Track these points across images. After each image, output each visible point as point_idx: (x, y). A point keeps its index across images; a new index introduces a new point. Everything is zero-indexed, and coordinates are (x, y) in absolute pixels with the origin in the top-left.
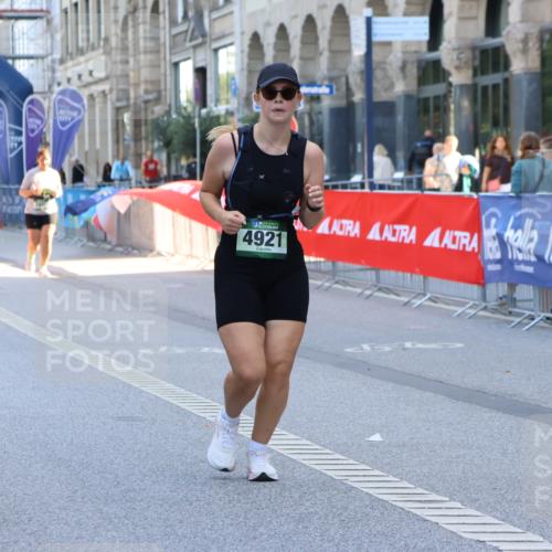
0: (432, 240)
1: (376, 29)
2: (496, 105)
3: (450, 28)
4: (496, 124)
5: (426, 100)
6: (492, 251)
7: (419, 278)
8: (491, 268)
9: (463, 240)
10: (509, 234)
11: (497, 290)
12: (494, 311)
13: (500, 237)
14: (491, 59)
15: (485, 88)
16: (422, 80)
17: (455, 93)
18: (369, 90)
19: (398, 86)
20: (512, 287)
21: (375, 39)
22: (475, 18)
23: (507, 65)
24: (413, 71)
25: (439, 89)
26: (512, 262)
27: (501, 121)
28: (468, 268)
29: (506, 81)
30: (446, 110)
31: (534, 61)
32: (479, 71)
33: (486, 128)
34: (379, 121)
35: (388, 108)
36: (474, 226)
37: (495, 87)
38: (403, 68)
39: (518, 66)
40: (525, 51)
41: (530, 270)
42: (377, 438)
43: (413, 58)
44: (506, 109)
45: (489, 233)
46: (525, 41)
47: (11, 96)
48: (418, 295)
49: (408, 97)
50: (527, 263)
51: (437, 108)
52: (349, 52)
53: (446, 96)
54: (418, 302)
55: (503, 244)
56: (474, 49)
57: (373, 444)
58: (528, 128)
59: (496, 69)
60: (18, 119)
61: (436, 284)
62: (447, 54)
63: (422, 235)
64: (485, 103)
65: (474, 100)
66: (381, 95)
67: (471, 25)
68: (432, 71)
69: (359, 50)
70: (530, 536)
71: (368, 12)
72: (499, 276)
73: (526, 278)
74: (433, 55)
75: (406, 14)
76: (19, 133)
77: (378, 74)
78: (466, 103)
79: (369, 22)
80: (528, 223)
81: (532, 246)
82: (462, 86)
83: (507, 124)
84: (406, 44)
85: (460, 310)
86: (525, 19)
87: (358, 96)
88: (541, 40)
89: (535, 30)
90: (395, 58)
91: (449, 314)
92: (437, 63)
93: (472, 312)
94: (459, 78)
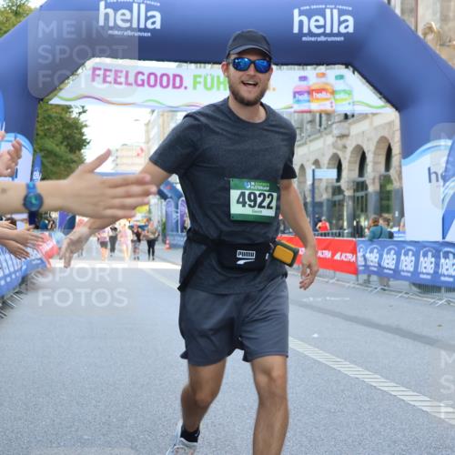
0: (337, 257)
1: (316, 173)
2: (362, 204)
3: (345, 174)
4: (362, 211)
5: (335, 202)
6: (361, 262)
7: (332, 272)
8: (361, 268)
9: (349, 257)
10: (368, 255)
11: (363, 277)
12: (360, 285)
13: (364, 256)
14: (361, 186)
15: (358, 197)
16: (334, 194)
17: (347, 199)
18: (313, 197)
19: (324, 196)
20: (369, 276)
21: (316, 177)
22: (354, 170)
23: (367, 189)
24: (330, 190)
25: (340, 197)
26: (369, 266)
27: (364, 209)
28: (351, 268)
29: (366, 195)
30: (343, 206)
31: (377, 188)
32: (356, 190)
33: (358, 212)
34: (317, 210)
35: (320, 204)
36: (354, 251)
37: (362, 197)
38: (327, 188)
39: (371, 189)
40: (374, 183)
41: (375, 269)
42: (316, 335)
43: (330, 185)
44: (366, 205)
45: (360, 254)
46: (374, 179)
47: (175, 197)
48: (332, 279)
49: (328, 200)
50: (375, 267)
51: (339, 204)
52: (305, 182)
53: (343, 200)
54: (331, 281)
55: (365, 259)
56: (354, 182)
57: (314, 338)
58: (375, 213)
59: (362, 190)
60: (177, 207)
61: (339, 274)
62: (343, 184)
63: (334, 255)
64: (358, 203)
65: (354, 202)
66: (317, 200)
67: (353, 172)
68: (338, 190)
69: (309, 182)
70: (376, 376)
71: (313, 167)
72: (364, 272)
73: (374, 273)
74: (338, 184)
75: (328, 168)
76: (177, 212)
77: (316, 191)
78: (351, 203)
79: (313, 171)
80: (376, 251)
81: (376, 260)
82: (349, 197)
83: (366, 211)
84: (327, 180)
85: (347, 285)
86: (374, 170)
87: (309, 200)
88: (380, 179)
89: (377, 175)
90: (323, 185)
91: (344, 286)
92: (339, 188)
93: (353, 286)
94: (348, 193)
